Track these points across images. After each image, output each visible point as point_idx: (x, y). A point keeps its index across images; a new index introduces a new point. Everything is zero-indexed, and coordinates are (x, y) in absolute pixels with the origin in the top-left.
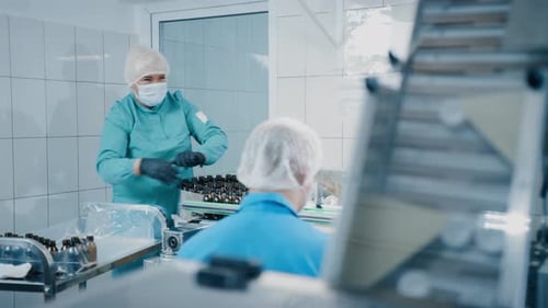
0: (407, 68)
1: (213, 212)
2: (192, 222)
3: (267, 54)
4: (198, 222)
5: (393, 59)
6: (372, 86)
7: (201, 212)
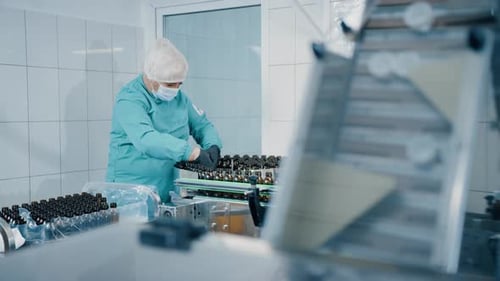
0: (360, 36)
1: (204, 188)
2: (188, 198)
3: (260, 45)
4: (191, 198)
5: (346, 29)
6: (319, 53)
7: (197, 188)
